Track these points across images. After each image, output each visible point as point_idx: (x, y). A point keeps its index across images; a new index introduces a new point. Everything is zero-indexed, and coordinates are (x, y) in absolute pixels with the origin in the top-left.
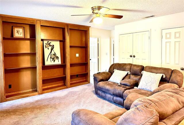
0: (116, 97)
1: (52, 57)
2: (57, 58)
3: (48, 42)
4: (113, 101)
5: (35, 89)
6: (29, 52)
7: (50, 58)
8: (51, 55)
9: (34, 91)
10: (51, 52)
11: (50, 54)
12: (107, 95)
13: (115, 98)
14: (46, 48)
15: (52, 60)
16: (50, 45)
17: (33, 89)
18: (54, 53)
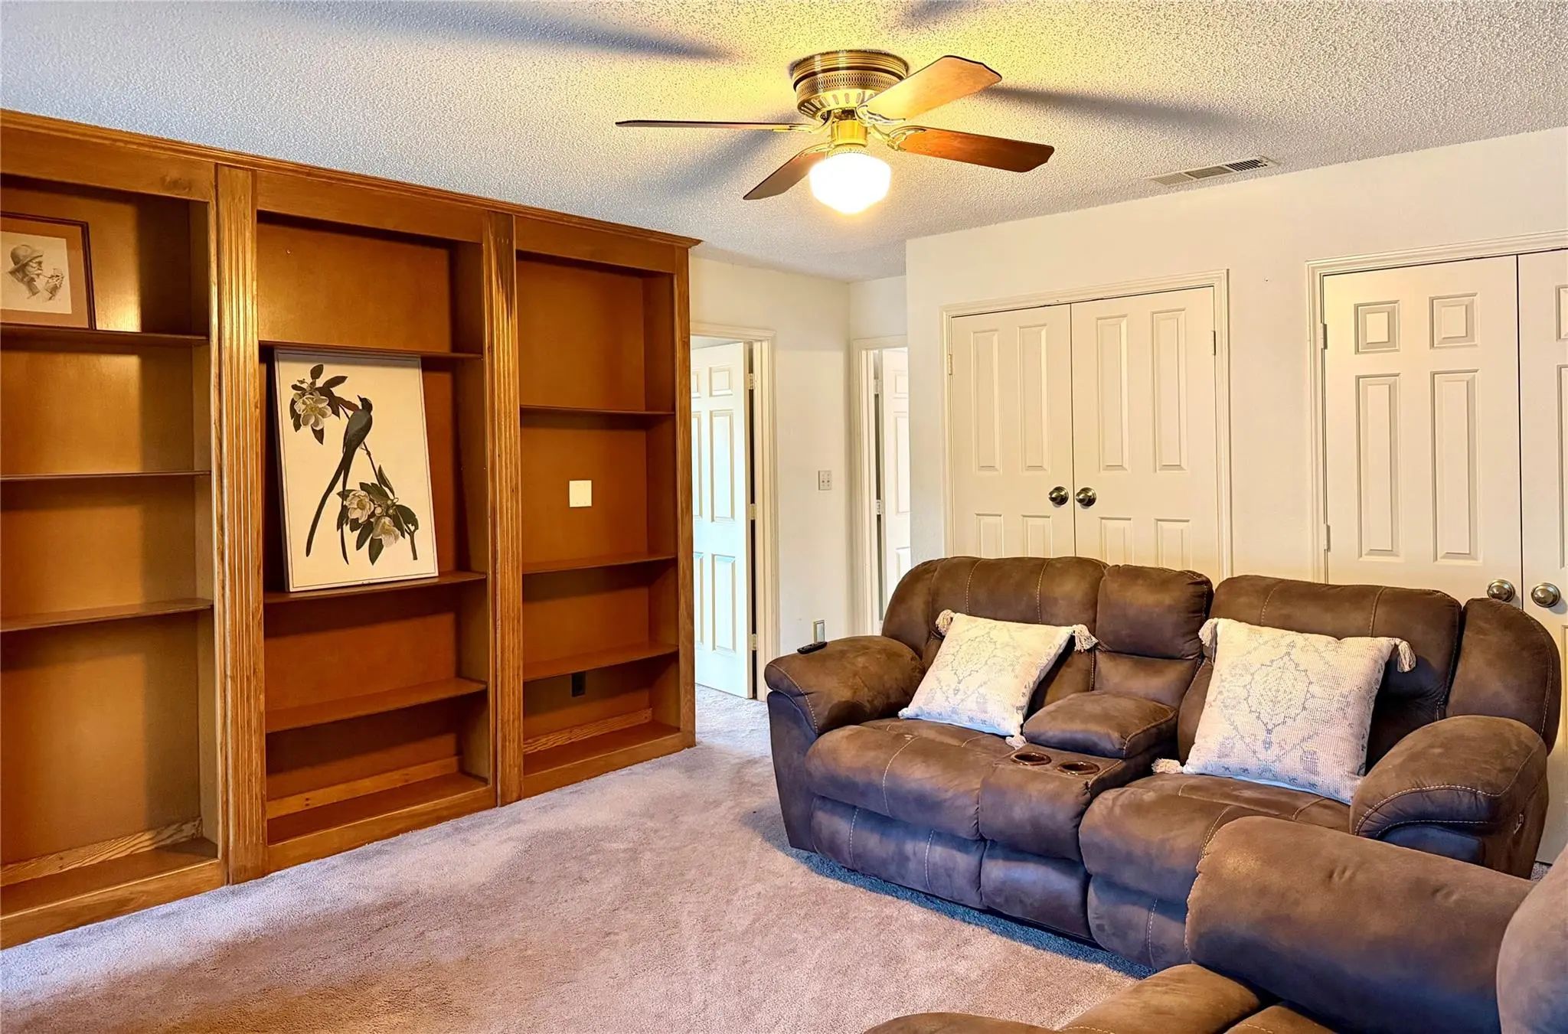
0: (1007, 858)
1: (353, 515)
2: (404, 518)
3: (316, 373)
4: (972, 899)
5: (189, 829)
6: (130, 466)
7: (340, 526)
8: (344, 495)
9: (175, 848)
10: (345, 466)
11: (339, 487)
12: (909, 847)
13: (997, 871)
14: (297, 427)
15: (352, 537)
16: (336, 404)
17: (168, 836)
18: (372, 479)
